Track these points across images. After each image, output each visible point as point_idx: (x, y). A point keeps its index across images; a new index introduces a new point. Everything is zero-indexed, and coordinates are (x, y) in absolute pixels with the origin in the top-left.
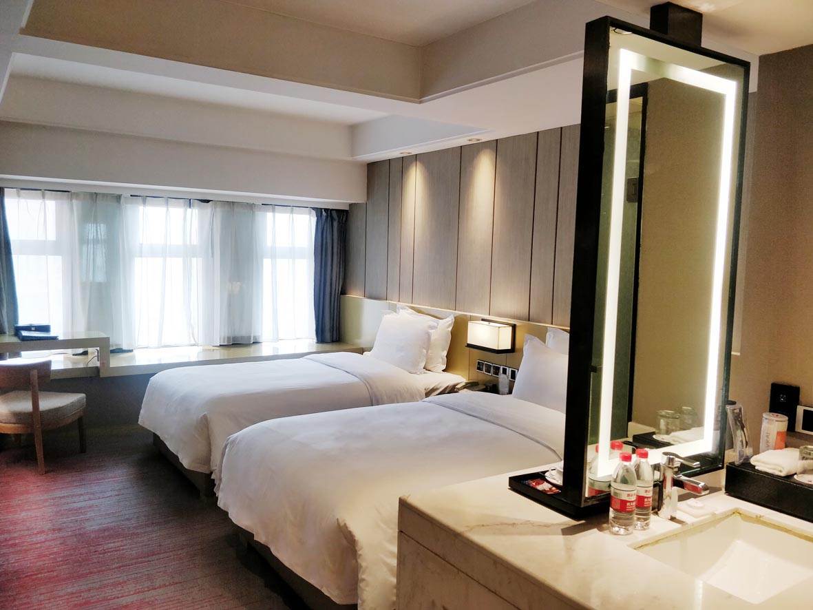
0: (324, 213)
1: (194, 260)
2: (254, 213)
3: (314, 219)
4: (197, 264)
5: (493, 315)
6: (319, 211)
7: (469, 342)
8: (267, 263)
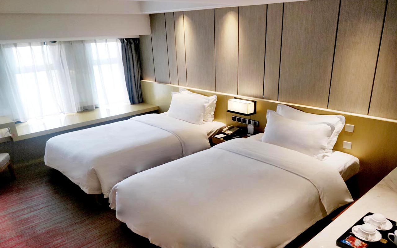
0: (125, 41)
1: (53, 72)
2: (84, 45)
3: (120, 44)
4: (55, 73)
5: (239, 95)
6: (122, 41)
7: (228, 109)
8: (95, 69)
